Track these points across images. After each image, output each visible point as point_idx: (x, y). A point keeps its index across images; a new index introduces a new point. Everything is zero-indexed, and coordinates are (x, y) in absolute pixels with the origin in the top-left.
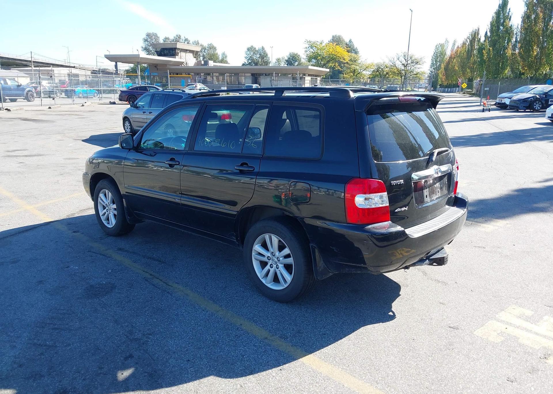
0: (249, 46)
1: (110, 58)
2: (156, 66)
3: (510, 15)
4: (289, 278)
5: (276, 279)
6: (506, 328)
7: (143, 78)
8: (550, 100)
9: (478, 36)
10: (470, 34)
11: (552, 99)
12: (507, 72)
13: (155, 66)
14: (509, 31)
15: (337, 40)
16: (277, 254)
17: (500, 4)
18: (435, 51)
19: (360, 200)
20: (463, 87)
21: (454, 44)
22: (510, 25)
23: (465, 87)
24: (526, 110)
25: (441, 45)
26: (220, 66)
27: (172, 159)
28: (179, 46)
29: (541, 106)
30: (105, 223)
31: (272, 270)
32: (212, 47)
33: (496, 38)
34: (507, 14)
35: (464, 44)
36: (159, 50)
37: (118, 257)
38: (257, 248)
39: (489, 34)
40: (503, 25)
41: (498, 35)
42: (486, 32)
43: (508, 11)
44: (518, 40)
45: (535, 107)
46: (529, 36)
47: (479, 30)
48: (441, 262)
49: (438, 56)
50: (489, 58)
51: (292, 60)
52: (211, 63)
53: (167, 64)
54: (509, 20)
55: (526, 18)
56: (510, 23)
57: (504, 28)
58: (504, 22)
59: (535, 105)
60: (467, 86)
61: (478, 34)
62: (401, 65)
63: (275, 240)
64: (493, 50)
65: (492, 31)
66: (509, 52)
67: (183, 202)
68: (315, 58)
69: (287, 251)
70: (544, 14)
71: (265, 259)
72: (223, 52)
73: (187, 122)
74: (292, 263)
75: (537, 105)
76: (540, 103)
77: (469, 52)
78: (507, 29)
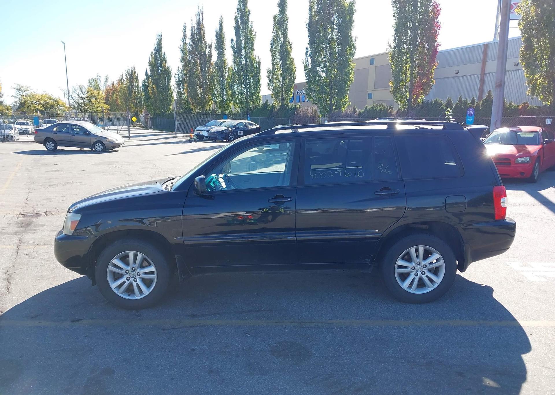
3: (165, 58)
4: (438, 279)
8: (239, 132)
9: (135, 74)
10: (127, 71)
11: (240, 131)
14: (167, 72)
16: (423, 262)
17: (155, 47)
18: (88, 85)
20: (133, 120)
21: (106, 80)
22: (167, 67)
23: (135, 120)
24: (224, 141)
25: (94, 80)
29: (233, 137)
31: (417, 278)
33: (157, 77)
34: (163, 57)
35: (120, 81)
38: (400, 262)
39: (149, 73)
40: (161, 66)
41: (158, 74)
42: (146, 71)
43: (163, 54)
44: (181, 80)
45: (230, 138)
47: (134, 68)
50: (155, 95)
54: (165, 62)
56: (167, 65)
57: (162, 69)
58: (162, 63)
60: (136, 119)
61: (135, 73)
64: (157, 87)
65: (152, 70)
71: (409, 270)
74: (442, 265)
75: (231, 136)
76: (232, 134)
77: (129, 88)
78: (165, 69)
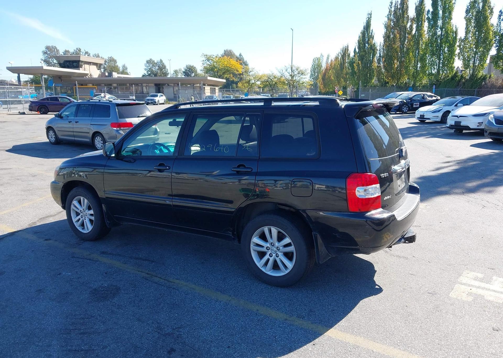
0: (148, 59)
1: (12, 70)
2: (60, 78)
3: (373, 35)
4: (290, 265)
5: (276, 267)
6: (471, 289)
7: (47, 88)
8: (414, 104)
9: (348, 51)
10: (341, 50)
11: (415, 103)
12: (374, 81)
13: (58, 77)
14: (373, 49)
15: (228, 54)
16: (277, 244)
17: (364, 26)
18: (313, 64)
19: (360, 192)
20: (340, 94)
21: (328, 58)
22: (373, 43)
23: (341, 94)
24: (397, 113)
25: (317, 59)
26: (124, 77)
27: (160, 165)
28: (82, 59)
29: (408, 109)
30: (80, 229)
31: (271, 259)
32: (112, 60)
33: (363, 53)
34: (370, 34)
35: (337, 58)
36: (62, 62)
37: (105, 260)
38: (256, 240)
39: (357, 50)
40: (368, 43)
41: (365, 51)
42: (355, 49)
43: (371, 31)
44: (382, 55)
45: (403, 110)
46: (391, 52)
47: (348, 46)
48: (411, 239)
49: (316, 67)
50: (359, 70)
51: (189, 71)
52: (115, 75)
53: (71, 76)
54: (372, 39)
55: (387, 37)
56: (374, 42)
57: (369, 45)
58: (369, 40)
59: (403, 108)
60: (342, 93)
61: (348, 50)
62: (289, 76)
63: (274, 231)
64: (362, 63)
65: (359, 48)
66: (375, 64)
67: (174, 203)
68: (211, 70)
69: (287, 240)
70: (400, 34)
71: (264, 250)
72: (124, 64)
73: (115, 129)
74: (293, 250)
75: (405, 108)
76: (407, 106)
77: (342, 65)
78: (371, 46)
